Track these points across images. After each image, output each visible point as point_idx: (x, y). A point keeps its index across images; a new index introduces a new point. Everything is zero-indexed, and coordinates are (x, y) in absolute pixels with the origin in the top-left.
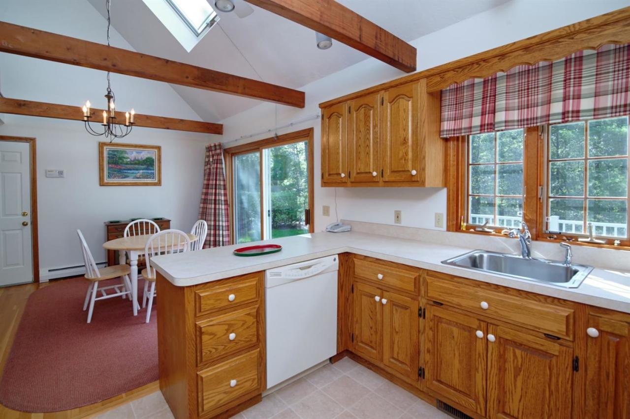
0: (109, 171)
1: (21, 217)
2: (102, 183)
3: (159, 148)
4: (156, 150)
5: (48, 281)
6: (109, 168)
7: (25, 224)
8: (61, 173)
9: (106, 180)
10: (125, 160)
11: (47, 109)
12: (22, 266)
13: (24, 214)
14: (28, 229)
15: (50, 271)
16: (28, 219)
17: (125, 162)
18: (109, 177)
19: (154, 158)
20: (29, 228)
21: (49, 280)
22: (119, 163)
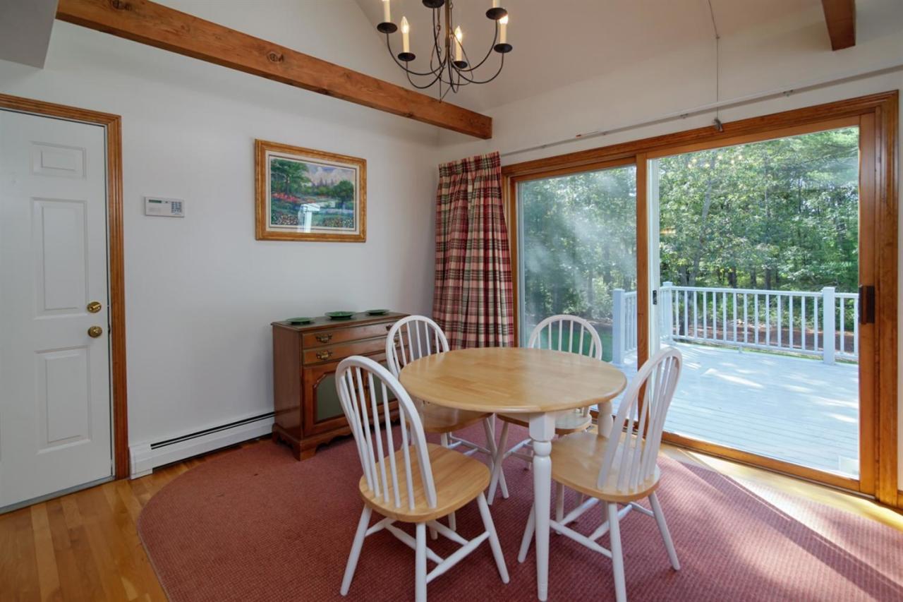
0: (275, 208)
1: (86, 314)
2: (262, 235)
3: (362, 163)
4: (358, 168)
5: (151, 472)
6: (274, 200)
7: (94, 333)
8: (177, 207)
9: (270, 227)
10: (303, 184)
11: (183, 27)
12: (88, 441)
13: (93, 308)
14: (102, 345)
15: (154, 446)
16: (101, 320)
17: (303, 189)
18: (274, 220)
19: (353, 183)
20: (103, 342)
21: (154, 469)
22: (293, 189)
